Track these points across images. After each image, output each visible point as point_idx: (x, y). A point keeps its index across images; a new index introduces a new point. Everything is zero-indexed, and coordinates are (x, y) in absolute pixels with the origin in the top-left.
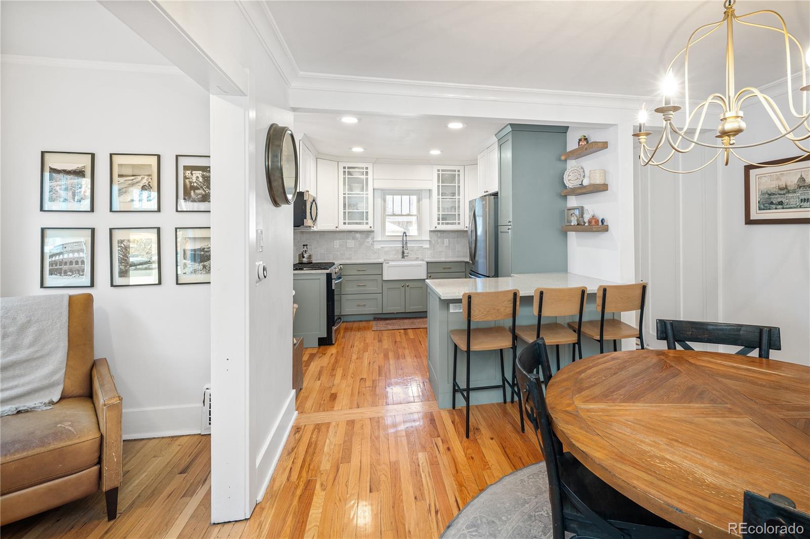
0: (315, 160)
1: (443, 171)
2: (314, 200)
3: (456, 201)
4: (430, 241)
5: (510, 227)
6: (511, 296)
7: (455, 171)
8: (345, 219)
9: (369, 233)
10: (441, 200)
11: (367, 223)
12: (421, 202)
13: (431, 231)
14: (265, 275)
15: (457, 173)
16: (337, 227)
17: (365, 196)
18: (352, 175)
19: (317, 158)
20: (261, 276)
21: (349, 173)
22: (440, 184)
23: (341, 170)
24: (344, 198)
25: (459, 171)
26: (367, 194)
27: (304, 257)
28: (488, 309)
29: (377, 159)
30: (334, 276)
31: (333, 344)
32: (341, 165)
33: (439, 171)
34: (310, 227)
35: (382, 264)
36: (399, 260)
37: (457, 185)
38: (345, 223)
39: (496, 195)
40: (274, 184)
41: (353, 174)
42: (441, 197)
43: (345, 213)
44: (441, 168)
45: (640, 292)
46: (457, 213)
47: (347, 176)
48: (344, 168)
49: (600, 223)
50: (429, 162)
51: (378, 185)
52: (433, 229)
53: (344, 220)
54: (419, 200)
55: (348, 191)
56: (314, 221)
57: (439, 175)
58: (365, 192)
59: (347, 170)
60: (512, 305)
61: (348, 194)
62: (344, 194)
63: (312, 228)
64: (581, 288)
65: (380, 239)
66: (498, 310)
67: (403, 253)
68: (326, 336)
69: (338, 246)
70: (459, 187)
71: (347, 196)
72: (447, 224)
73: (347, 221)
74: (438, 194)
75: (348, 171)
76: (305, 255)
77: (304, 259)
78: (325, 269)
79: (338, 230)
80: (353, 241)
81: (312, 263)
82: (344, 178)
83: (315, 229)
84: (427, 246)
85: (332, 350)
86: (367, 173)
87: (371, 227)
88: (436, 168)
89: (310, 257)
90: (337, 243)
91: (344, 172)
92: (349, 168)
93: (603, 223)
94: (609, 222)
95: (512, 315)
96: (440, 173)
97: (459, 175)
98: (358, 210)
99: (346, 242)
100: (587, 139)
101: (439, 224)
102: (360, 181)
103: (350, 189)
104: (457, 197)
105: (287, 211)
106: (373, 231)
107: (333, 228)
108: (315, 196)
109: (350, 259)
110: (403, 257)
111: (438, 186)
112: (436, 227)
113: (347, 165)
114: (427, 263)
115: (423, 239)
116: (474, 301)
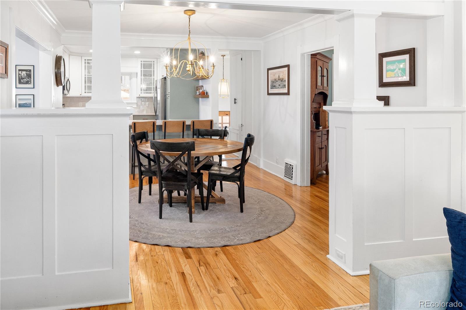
1: (144, 61)
2: (68, 80)
3: (152, 79)
4: (137, 103)
5: (169, 95)
6: (152, 124)
7: (151, 62)
10: (143, 79)
12: (131, 80)
13: (137, 97)
15: (152, 63)
16: (81, 95)
18: (90, 64)
19: (69, 55)
21: (88, 63)
22: (143, 69)
23: (83, 61)
24: (85, 77)
25: (154, 62)
28: (142, 129)
32: (84, 58)
33: (141, 61)
34: (66, 94)
37: (152, 70)
38: (85, 92)
39: (165, 78)
41: (90, 63)
42: (143, 77)
43: (85, 86)
44: (143, 60)
45: (210, 123)
46: (152, 87)
47: (87, 65)
48: (85, 60)
49: (206, 94)
50: (136, 56)
52: (138, 96)
53: (85, 90)
55: (87, 73)
56: (68, 91)
57: (141, 64)
59: (87, 61)
60: (153, 127)
61: (87, 75)
62: (85, 75)
70: (154, 71)
71: (87, 76)
72: (147, 93)
73: (87, 91)
74: (141, 76)
82: (85, 66)
83: (68, 96)
84: (135, 106)
88: (140, 60)
90: (81, 104)
91: (85, 62)
92: (88, 60)
93: (207, 94)
94: (210, 94)
95: (153, 131)
96: (143, 63)
97: (154, 64)
100: (203, 53)
101: (141, 93)
103: (89, 72)
104: (152, 77)
107: (78, 95)
108: (68, 77)
111: (141, 71)
112: (140, 95)
113: (87, 58)
114: (134, 116)
115: (133, 102)
116: (137, 125)
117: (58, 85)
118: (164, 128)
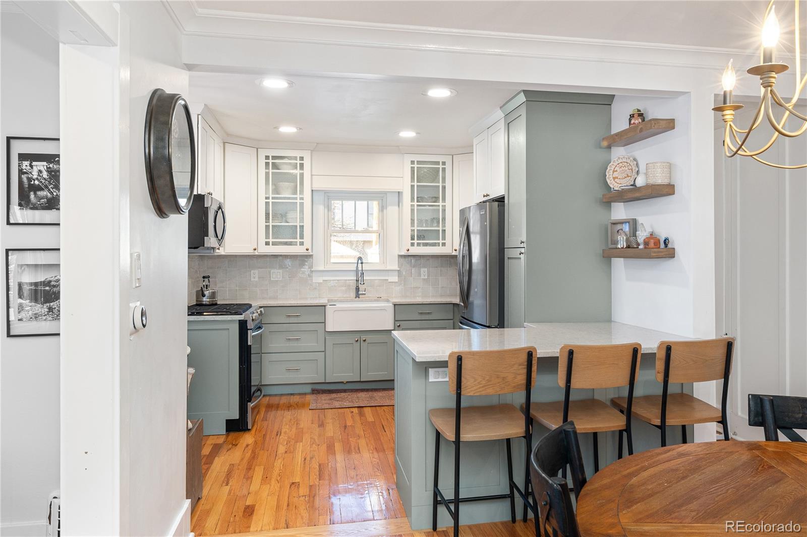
0: (222, 145)
1: (419, 162)
2: (220, 208)
3: (439, 210)
4: (398, 271)
5: (523, 250)
6: (524, 357)
7: (438, 163)
8: (267, 236)
9: (304, 259)
10: (416, 208)
11: (302, 244)
12: (385, 211)
13: (400, 256)
14: (144, 323)
15: (441, 166)
16: (255, 249)
17: (298, 201)
18: (279, 169)
19: (224, 143)
20: (139, 324)
21: (275, 166)
22: (416, 184)
23: (262, 161)
24: (267, 204)
25: (444, 163)
26: (302, 199)
27: (204, 295)
28: (488, 378)
29: (317, 144)
30: (250, 325)
31: (249, 430)
32: (263, 154)
33: (413, 162)
34: (213, 248)
35: (325, 306)
36: (352, 301)
37: (441, 184)
38: (267, 244)
39: (501, 200)
40: (159, 183)
41: (280, 167)
42: (416, 203)
43: (267, 227)
44: (416, 158)
45: (722, 351)
46: (440, 229)
47: (271, 171)
48: (267, 157)
49: (662, 245)
50: (400, 149)
51: (320, 184)
52: (404, 253)
53: (266, 238)
54: (382, 208)
55: (272, 194)
56: (221, 239)
57: (413, 169)
58: (298, 196)
59: (271, 161)
60: (525, 371)
61: (273, 198)
62: (267, 198)
63: (217, 251)
64: (631, 345)
65: (322, 268)
66: (504, 378)
67: (357, 289)
68: (238, 418)
69: (257, 279)
70: (444, 188)
71: (271, 201)
72: (426, 245)
73: (271, 240)
74: (412, 199)
75: (273, 163)
76: (207, 293)
77: (205, 299)
78: (236, 314)
79: (257, 254)
80: (281, 271)
81: (216, 304)
82: (267, 174)
83: (221, 252)
84: (394, 278)
85: (248, 439)
86: (302, 166)
87: (307, 250)
88: (408, 159)
89: (213, 295)
90: (255, 275)
91: (267, 164)
92: (274, 158)
93: (666, 245)
94: (677, 243)
95: (524, 387)
96: (416, 166)
97: (444, 169)
98: (288, 222)
99: (270, 273)
100: (643, 114)
101: (412, 244)
102: (292, 178)
103: (276, 191)
104: (441, 204)
105: (179, 224)
106: (311, 256)
107: (249, 251)
108: (222, 201)
109: (276, 298)
110: (357, 296)
111: (412, 186)
112: (408, 250)
113: (271, 153)
114: (395, 305)
115: (388, 268)
116: (466, 365)
117: (161, 212)
118: (565, 373)
